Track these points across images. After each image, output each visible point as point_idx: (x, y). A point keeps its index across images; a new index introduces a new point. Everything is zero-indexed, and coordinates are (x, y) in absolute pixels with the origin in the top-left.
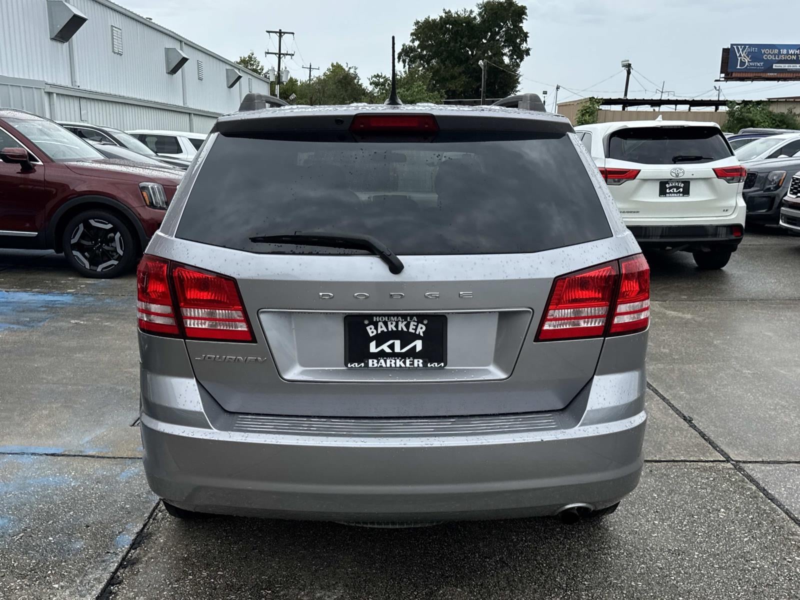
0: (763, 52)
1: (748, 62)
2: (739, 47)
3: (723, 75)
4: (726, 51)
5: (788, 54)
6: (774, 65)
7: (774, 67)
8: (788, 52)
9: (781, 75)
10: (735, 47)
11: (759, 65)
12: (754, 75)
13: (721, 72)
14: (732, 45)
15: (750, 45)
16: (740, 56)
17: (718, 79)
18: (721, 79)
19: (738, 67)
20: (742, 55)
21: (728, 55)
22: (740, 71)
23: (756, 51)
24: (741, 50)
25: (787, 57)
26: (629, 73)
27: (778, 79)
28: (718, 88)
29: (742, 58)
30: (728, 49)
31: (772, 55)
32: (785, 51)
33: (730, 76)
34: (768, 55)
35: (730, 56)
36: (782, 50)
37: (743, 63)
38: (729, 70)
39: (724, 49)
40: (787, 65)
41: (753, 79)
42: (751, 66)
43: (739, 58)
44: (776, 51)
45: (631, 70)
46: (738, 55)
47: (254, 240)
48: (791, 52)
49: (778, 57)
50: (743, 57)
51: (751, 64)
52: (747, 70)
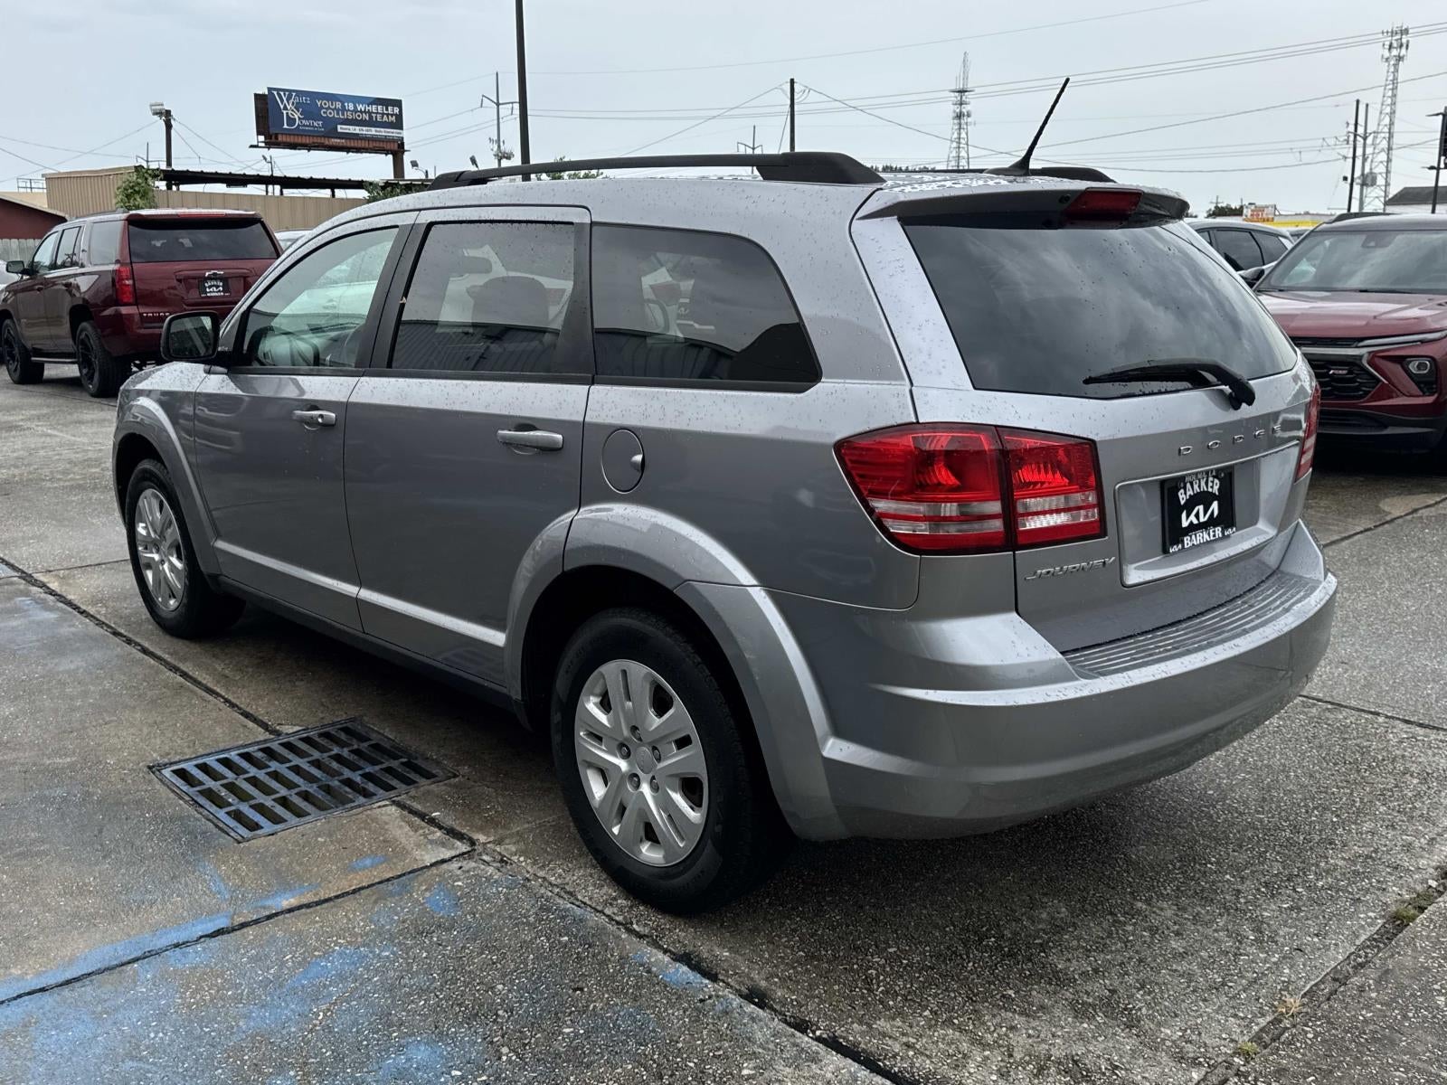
0: (319, 104)
1: (299, 118)
2: (282, 93)
3: (262, 138)
4: (259, 98)
5: (355, 111)
6: (339, 127)
7: (339, 130)
8: (355, 107)
9: (352, 144)
10: (275, 93)
11: (315, 124)
12: (311, 140)
13: (259, 133)
14: (270, 89)
15: (299, 93)
16: (285, 108)
17: (256, 144)
18: (260, 145)
19: (285, 126)
20: (289, 108)
21: (266, 107)
22: (288, 132)
23: (310, 102)
24: (285, 99)
25: (355, 116)
26: (169, 127)
27: (348, 150)
28: (269, 159)
29: (290, 112)
30: (264, 95)
31: (333, 110)
32: (351, 107)
33: (273, 140)
34: (326, 109)
35: (269, 106)
36: (346, 104)
37: (291, 121)
38: (272, 131)
39: (256, 96)
40: (357, 128)
41: (309, 147)
42: (304, 125)
43: (285, 112)
44: (339, 105)
45: (172, 122)
46: (282, 107)
47: (1088, 381)
48: (360, 107)
49: (343, 115)
50: (289, 110)
51: (304, 122)
52: (298, 132)
